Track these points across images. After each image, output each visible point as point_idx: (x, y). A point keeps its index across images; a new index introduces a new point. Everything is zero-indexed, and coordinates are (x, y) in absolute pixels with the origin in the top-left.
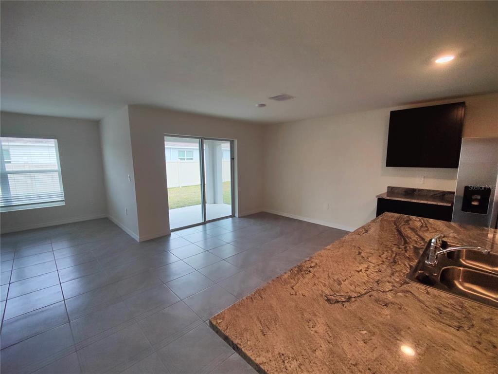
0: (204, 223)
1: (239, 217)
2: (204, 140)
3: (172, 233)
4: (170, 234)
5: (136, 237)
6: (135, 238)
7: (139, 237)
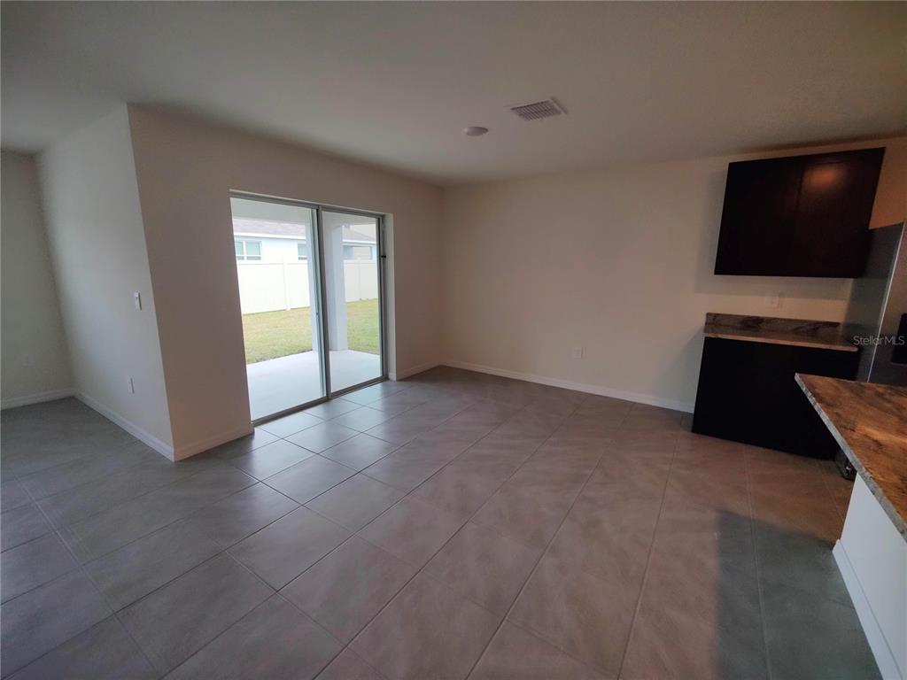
0: (328, 398)
1: (398, 380)
2: (323, 212)
3: (257, 430)
4: (253, 433)
5: (168, 450)
6: (164, 453)
7: (172, 450)
